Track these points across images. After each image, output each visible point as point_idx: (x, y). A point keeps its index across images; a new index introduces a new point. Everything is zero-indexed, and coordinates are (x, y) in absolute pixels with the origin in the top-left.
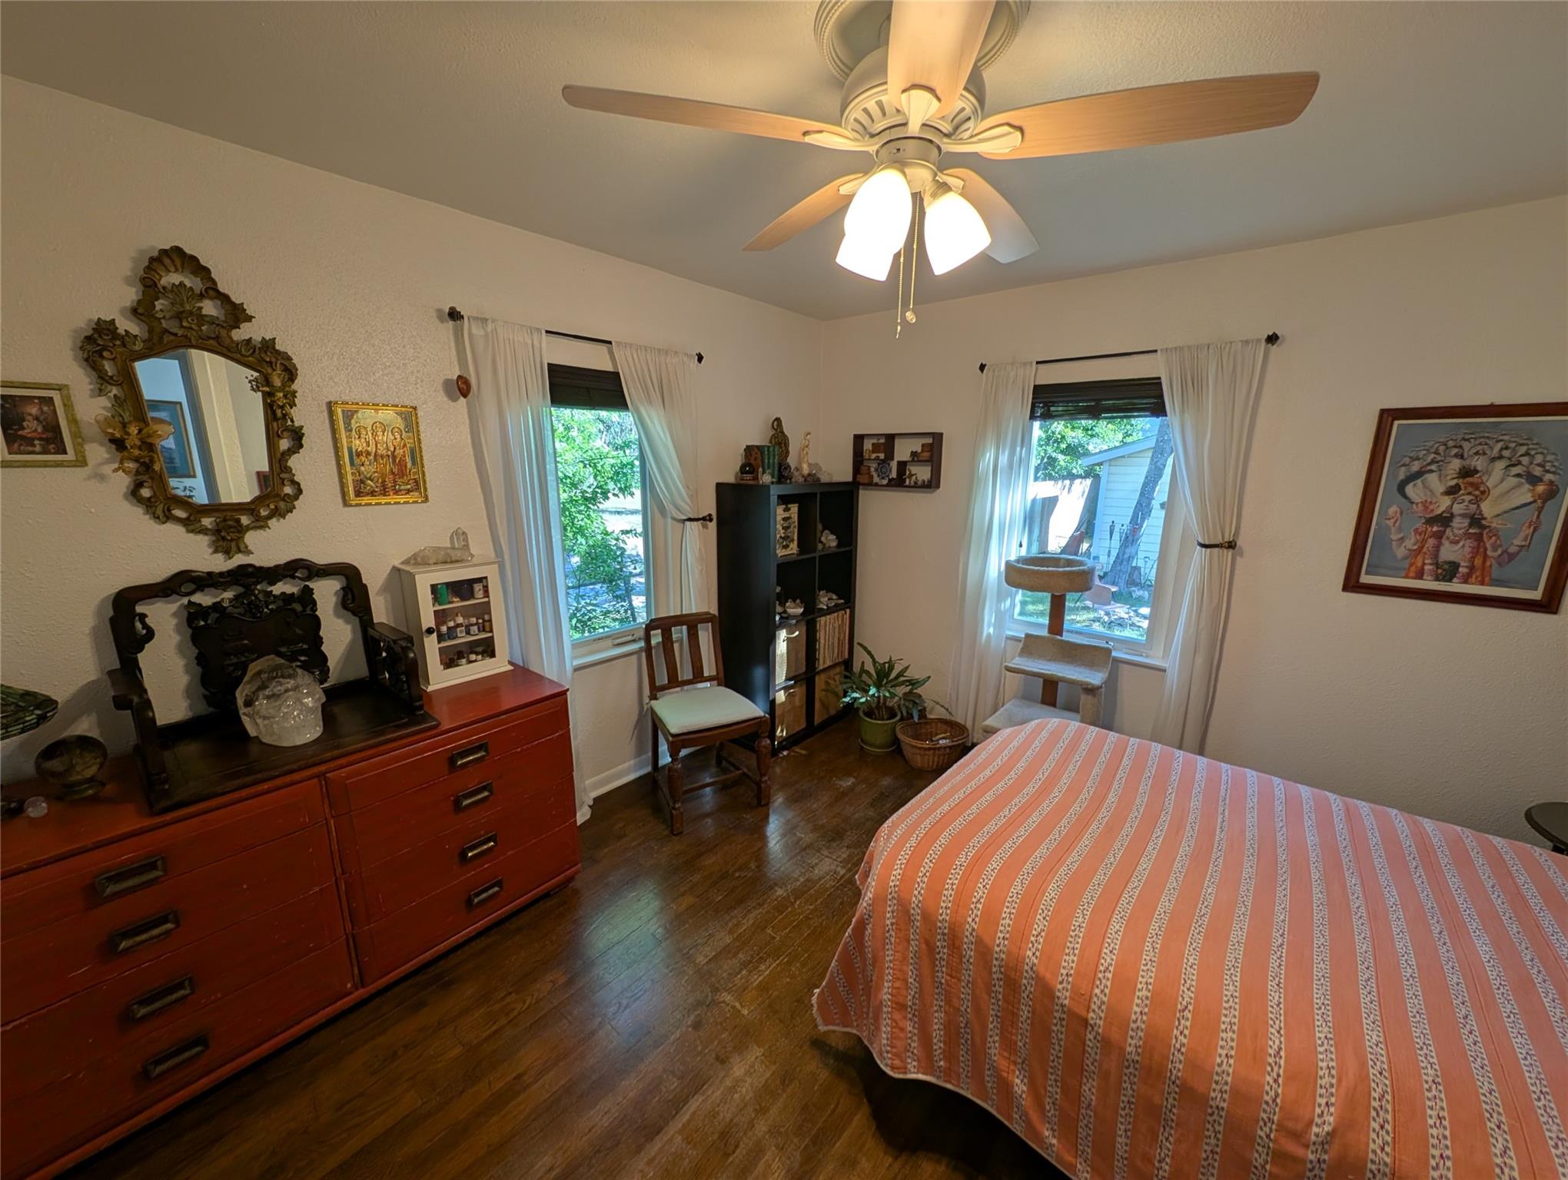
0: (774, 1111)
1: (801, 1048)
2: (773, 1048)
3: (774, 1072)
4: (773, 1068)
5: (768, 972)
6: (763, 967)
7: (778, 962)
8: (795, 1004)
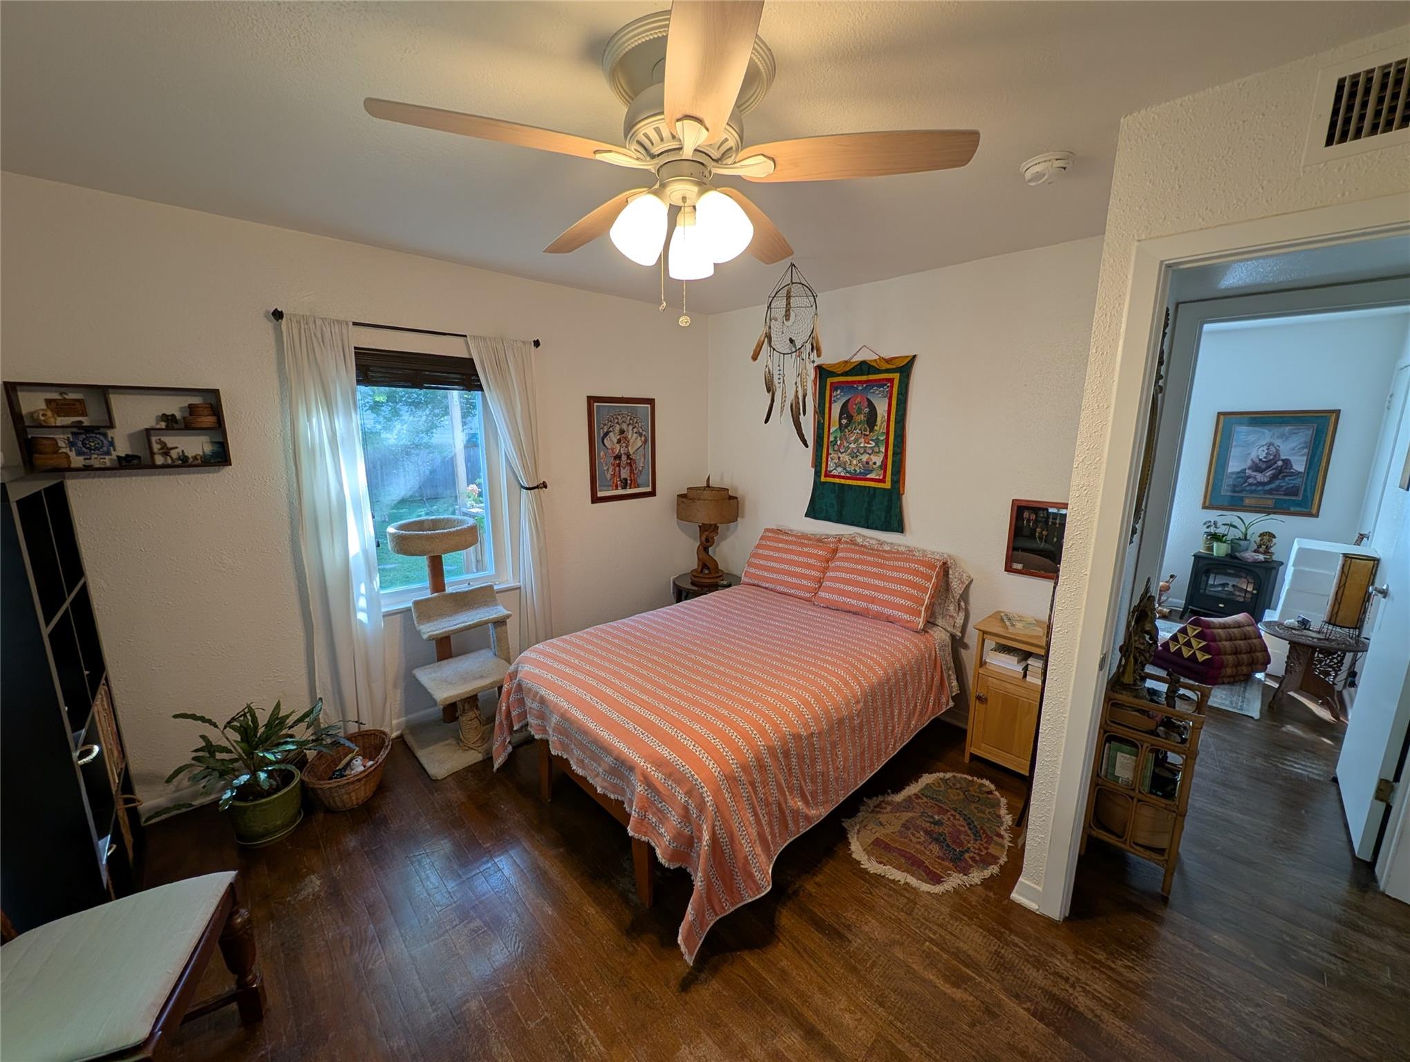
0: (744, 1038)
1: (687, 1003)
2: (683, 1033)
3: (708, 1034)
4: (703, 1035)
5: (591, 1032)
6: (583, 1038)
7: (581, 1018)
8: (638, 1003)
